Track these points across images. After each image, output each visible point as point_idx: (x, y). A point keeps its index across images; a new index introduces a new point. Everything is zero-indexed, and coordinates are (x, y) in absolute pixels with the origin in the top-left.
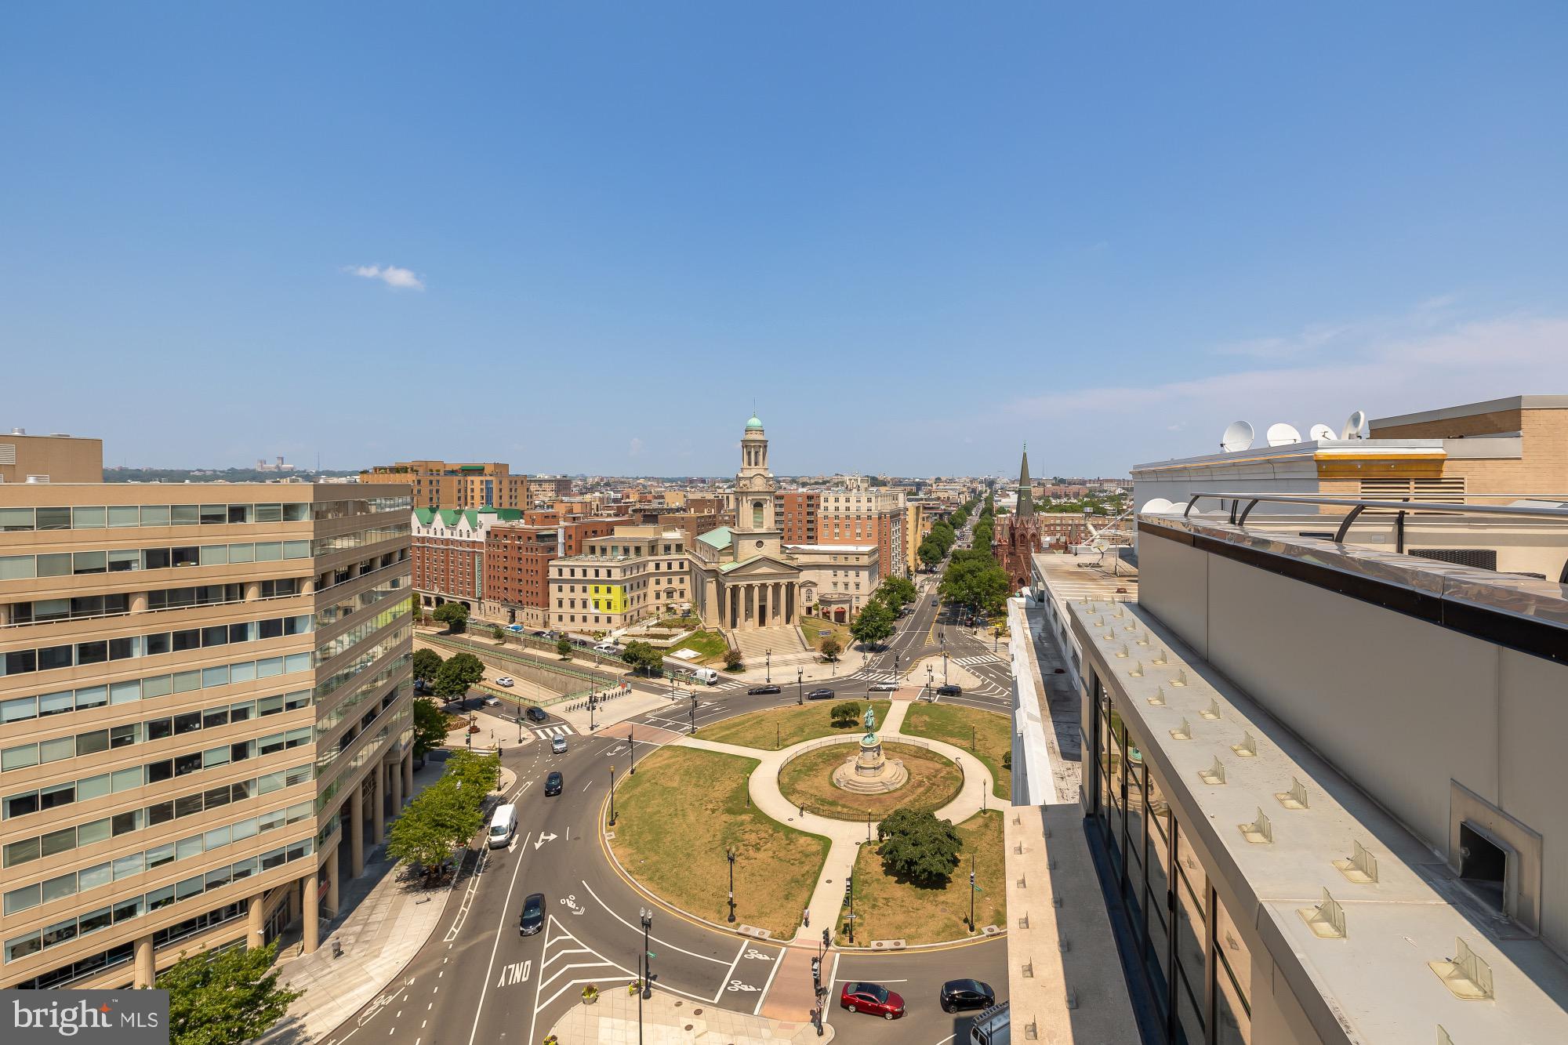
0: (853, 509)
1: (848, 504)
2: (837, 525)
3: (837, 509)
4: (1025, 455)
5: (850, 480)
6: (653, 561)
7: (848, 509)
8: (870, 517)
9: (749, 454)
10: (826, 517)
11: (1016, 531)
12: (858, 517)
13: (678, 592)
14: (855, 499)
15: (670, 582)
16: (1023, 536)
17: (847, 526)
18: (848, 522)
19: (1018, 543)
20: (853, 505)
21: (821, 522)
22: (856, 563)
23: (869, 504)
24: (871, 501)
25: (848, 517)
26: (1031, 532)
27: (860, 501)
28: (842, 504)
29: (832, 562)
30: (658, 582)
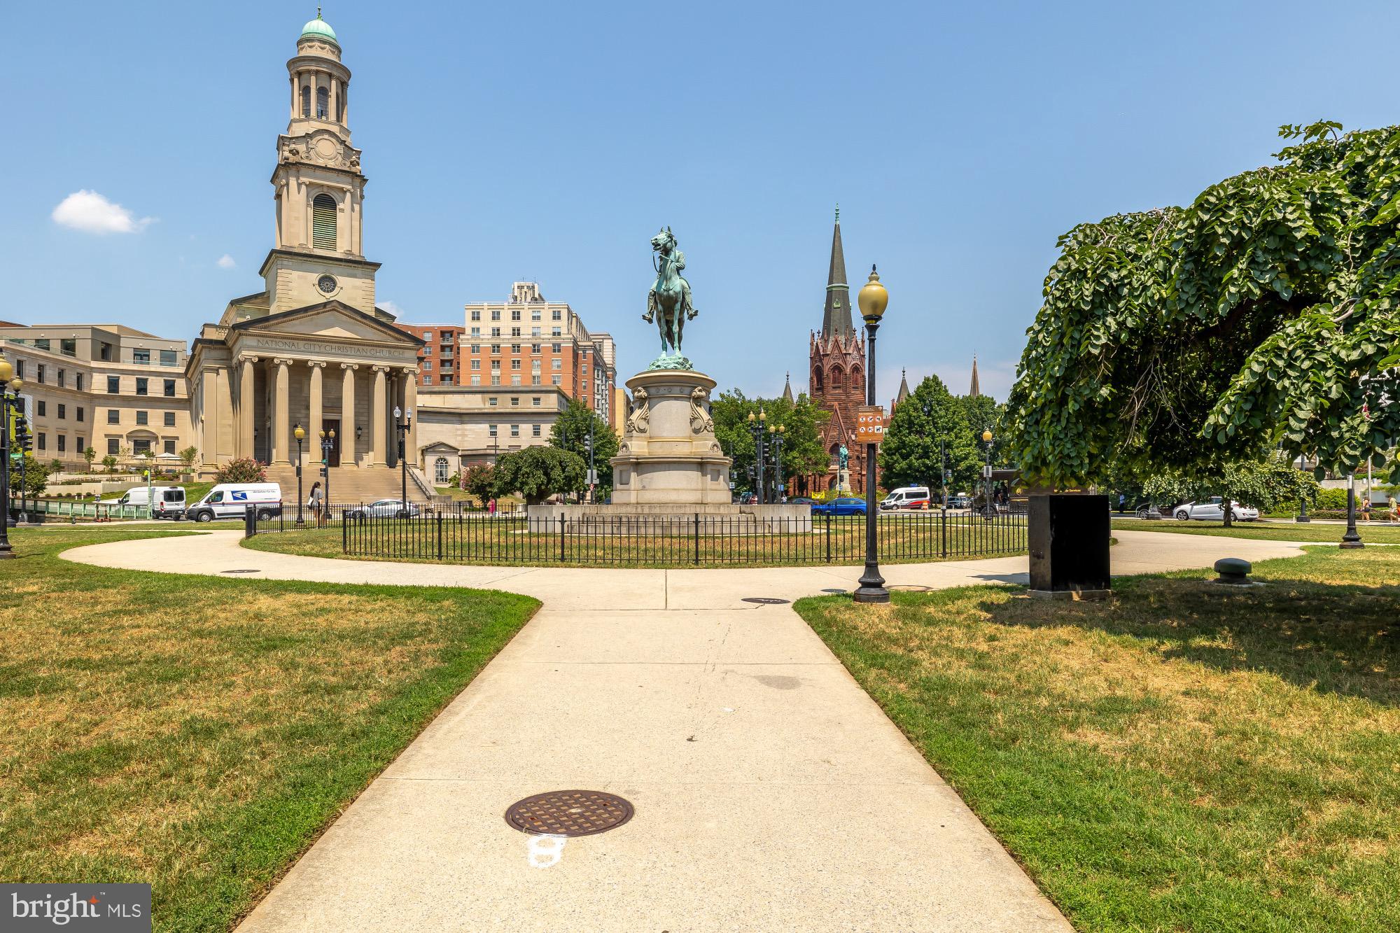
0: (526, 332)
1: (516, 324)
2: (496, 363)
3: (497, 332)
4: (837, 228)
5: (520, 287)
6: (102, 371)
7: (516, 332)
8: (557, 348)
9: (306, 91)
10: (476, 348)
11: (825, 360)
12: (536, 349)
13: (162, 442)
14: (530, 314)
15: (142, 418)
16: (837, 369)
17: (516, 363)
18: (516, 356)
19: (829, 383)
20: (526, 325)
21: (465, 357)
22: (532, 408)
23: (557, 323)
24: (559, 318)
25: (516, 348)
26: (852, 361)
27: (539, 318)
28: (506, 324)
29: (487, 407)
30: (114, 418)
